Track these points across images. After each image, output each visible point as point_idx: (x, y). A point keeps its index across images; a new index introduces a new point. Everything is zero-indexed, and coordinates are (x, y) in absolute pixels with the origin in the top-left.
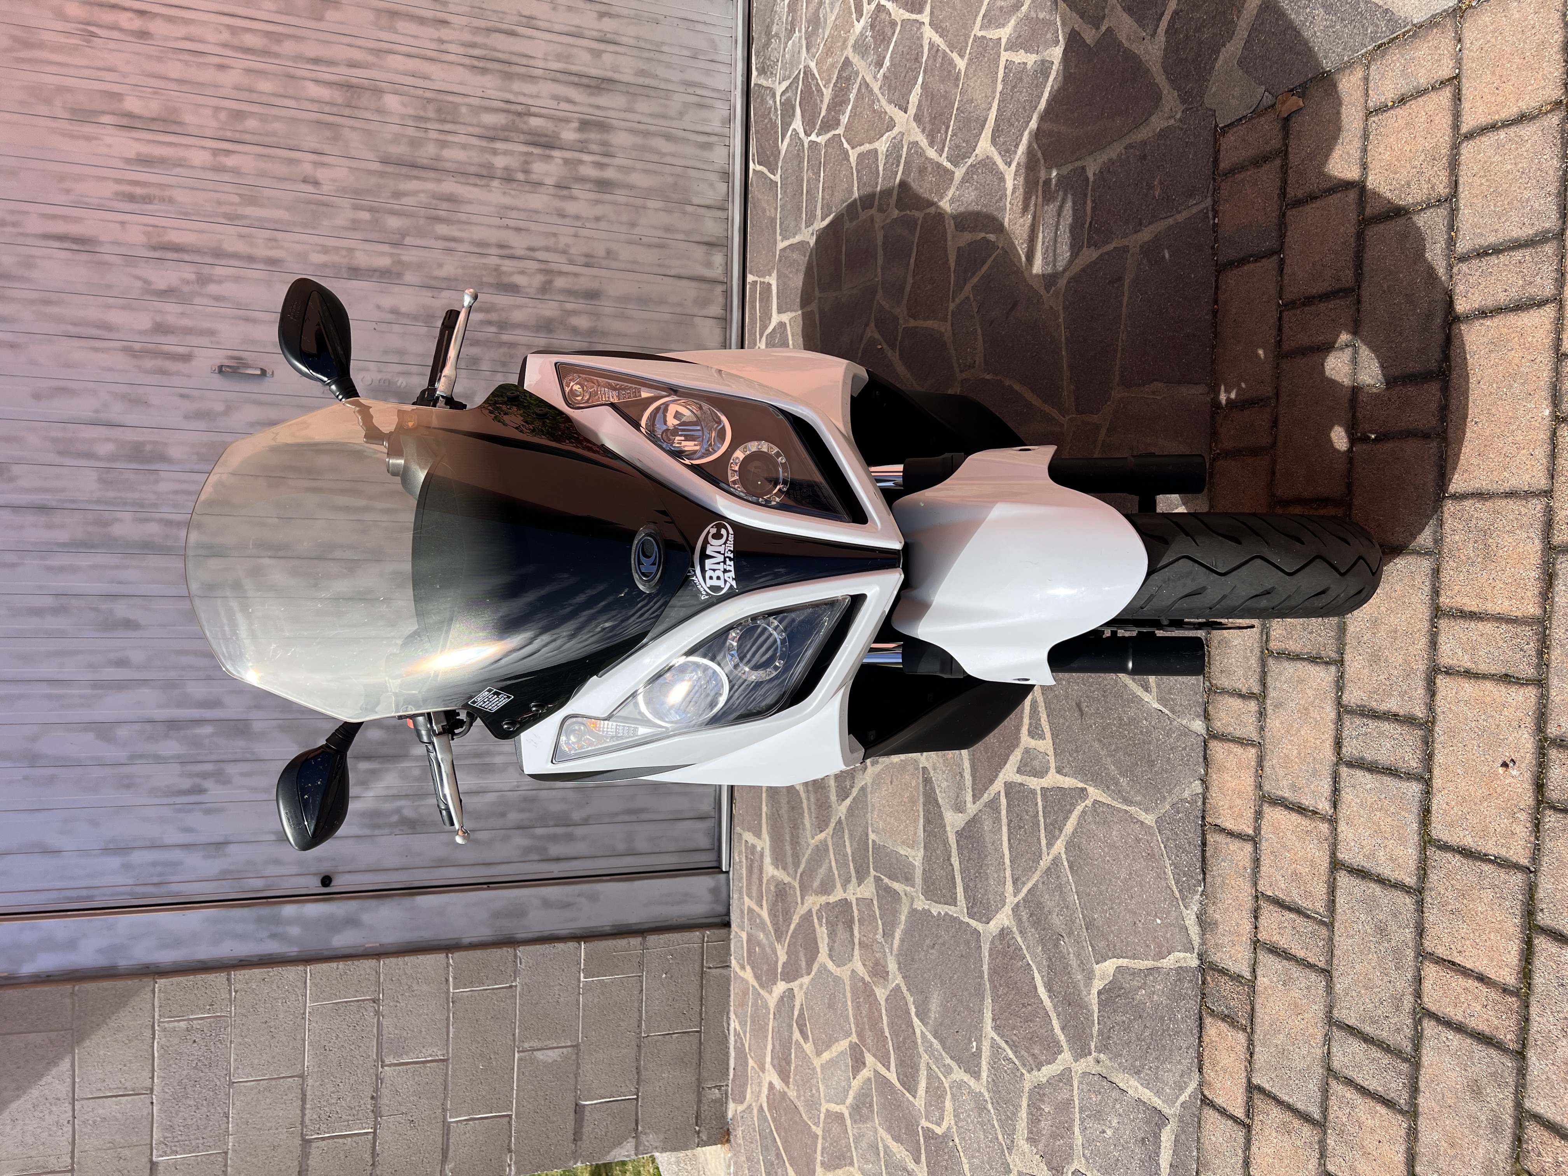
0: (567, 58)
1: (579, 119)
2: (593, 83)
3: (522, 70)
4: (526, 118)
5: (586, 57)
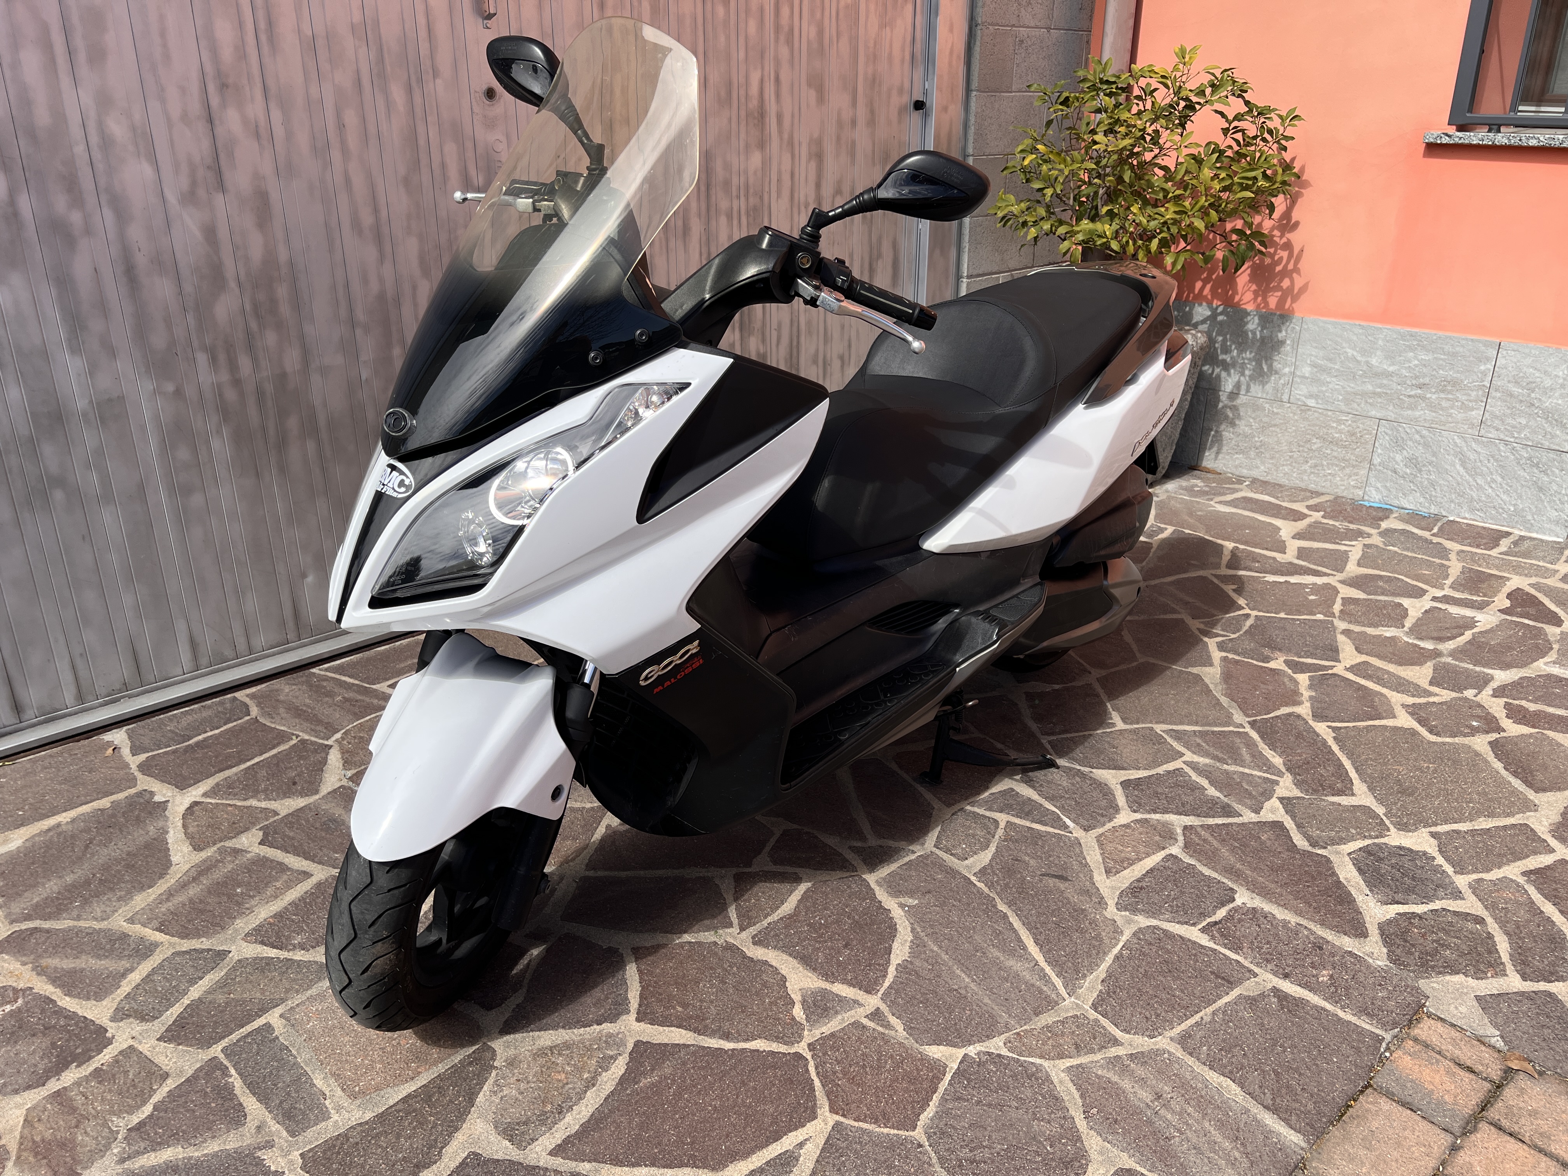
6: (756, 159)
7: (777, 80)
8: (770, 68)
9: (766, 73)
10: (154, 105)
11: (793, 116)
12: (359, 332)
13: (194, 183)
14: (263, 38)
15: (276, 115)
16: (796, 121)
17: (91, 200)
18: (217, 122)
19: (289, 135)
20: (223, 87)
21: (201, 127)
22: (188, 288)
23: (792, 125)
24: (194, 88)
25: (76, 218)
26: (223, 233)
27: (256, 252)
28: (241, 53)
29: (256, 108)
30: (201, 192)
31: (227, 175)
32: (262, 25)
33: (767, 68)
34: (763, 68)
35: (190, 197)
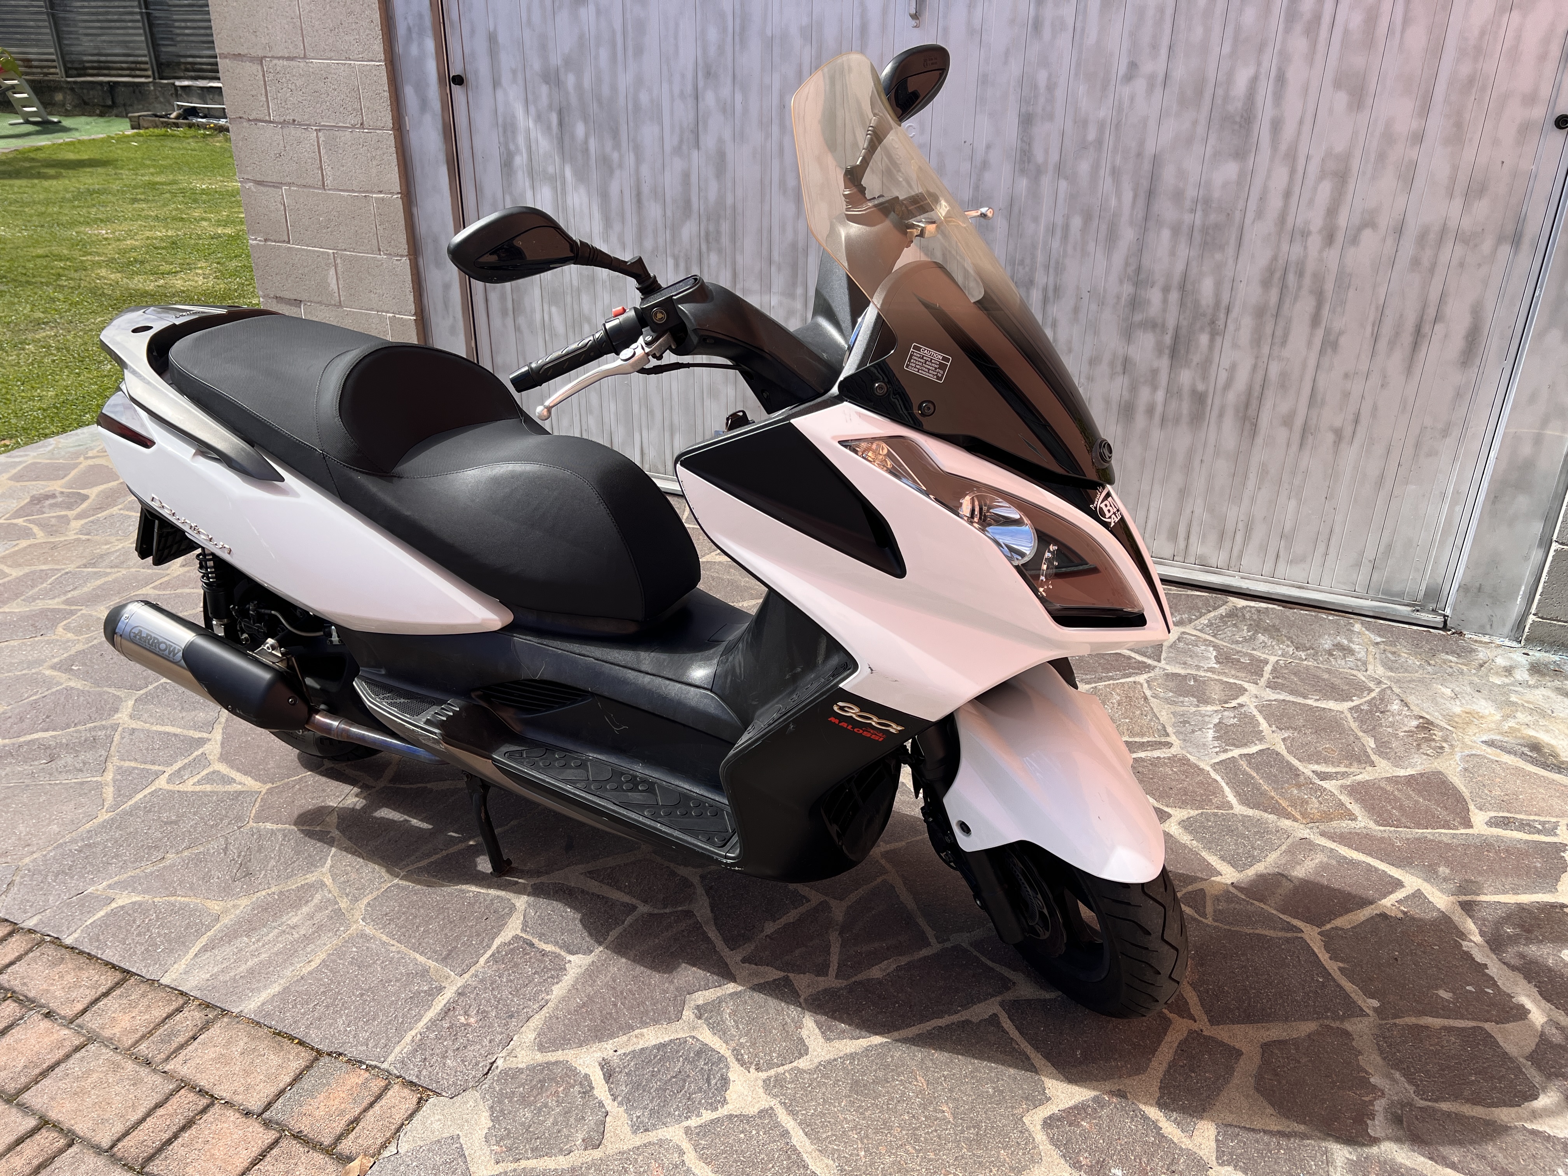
0: (1283, 384)
1: (1207, 391)
2: (1252, 412)
3: (1269, 330)
4: (1208, 329)
5: (1284, 408)
6: (1230, 170)
7: (1281, 79)
8: (1271, 64)
9: (1263, 70)
10: (665, 86)
11: (1301, 122)
12: (773, 269)
13: (681, 141)
14: (737, 38)
15: (739, 97)
16: (1307, 127)
17: (624, 144)
18: (700, 99)
19: (746, 111)
20: (708, 74)
21: (690, 101)
22: (669, 213)
23: (1299, 133)
24: (690, 76)
25: (615, 156)
26: (694, 179)
27: (712, 193)
28: (721, 50)
29: (726, 91)
30: (685, 147)
31: (702, 137)
32: (737, 29)
33: (1266, 64)
34: (1259, 65)
35: (677, 150)
